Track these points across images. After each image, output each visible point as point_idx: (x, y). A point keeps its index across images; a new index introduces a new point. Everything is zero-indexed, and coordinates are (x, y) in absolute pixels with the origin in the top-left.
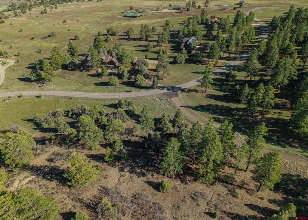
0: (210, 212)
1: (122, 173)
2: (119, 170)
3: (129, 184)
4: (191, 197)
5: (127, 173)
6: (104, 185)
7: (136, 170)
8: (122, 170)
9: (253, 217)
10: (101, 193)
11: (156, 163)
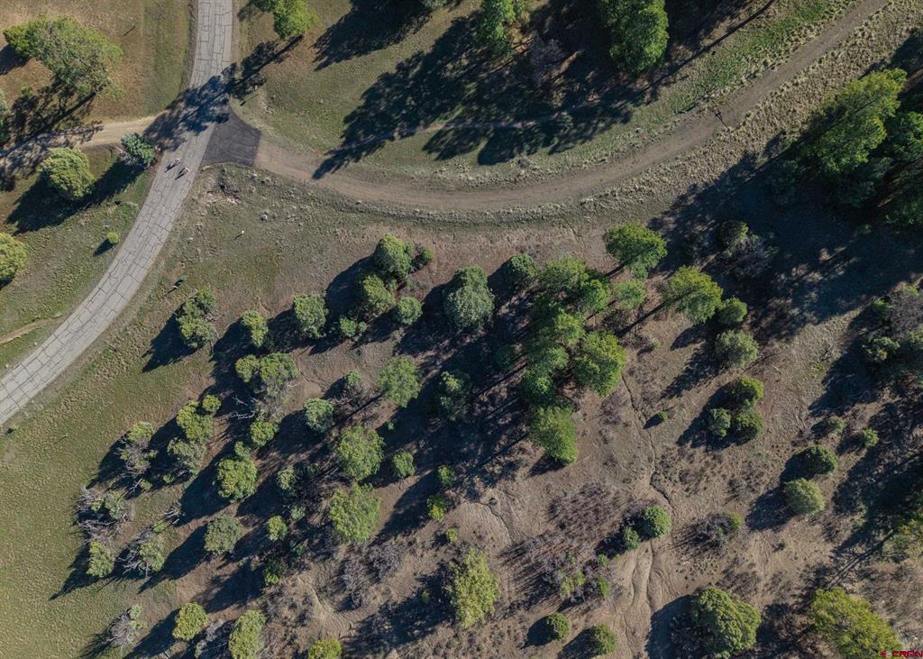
0: (649, 418)
1: (484, 499)
2: (471, 501)
3: (519, 506)
4: (607, 422)
5: (490, 492)
6: (498, 550)
7: (493, 472)
8: (474, 496)
9: (695, 358)
10: (512, 564)
11: (494, 420)
